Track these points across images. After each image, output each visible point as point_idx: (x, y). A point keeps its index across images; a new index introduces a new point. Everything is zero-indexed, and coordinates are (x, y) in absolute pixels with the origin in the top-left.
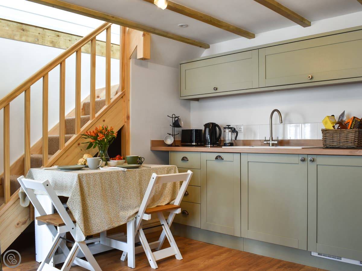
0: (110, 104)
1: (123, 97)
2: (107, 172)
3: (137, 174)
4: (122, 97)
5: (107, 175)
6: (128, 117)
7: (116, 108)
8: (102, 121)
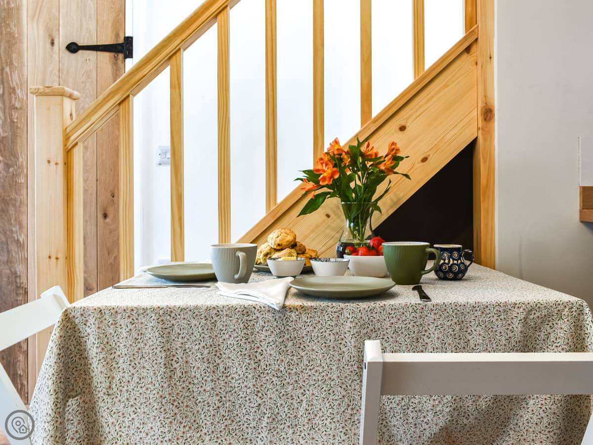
0: (421, 74)
1: (474, 49)
2: (196, 308)
3: (349, 324)
4: (468, 50)
5: (194, 322)
6: (488, 114)
7: (446, 86)
8: (397, 128)
